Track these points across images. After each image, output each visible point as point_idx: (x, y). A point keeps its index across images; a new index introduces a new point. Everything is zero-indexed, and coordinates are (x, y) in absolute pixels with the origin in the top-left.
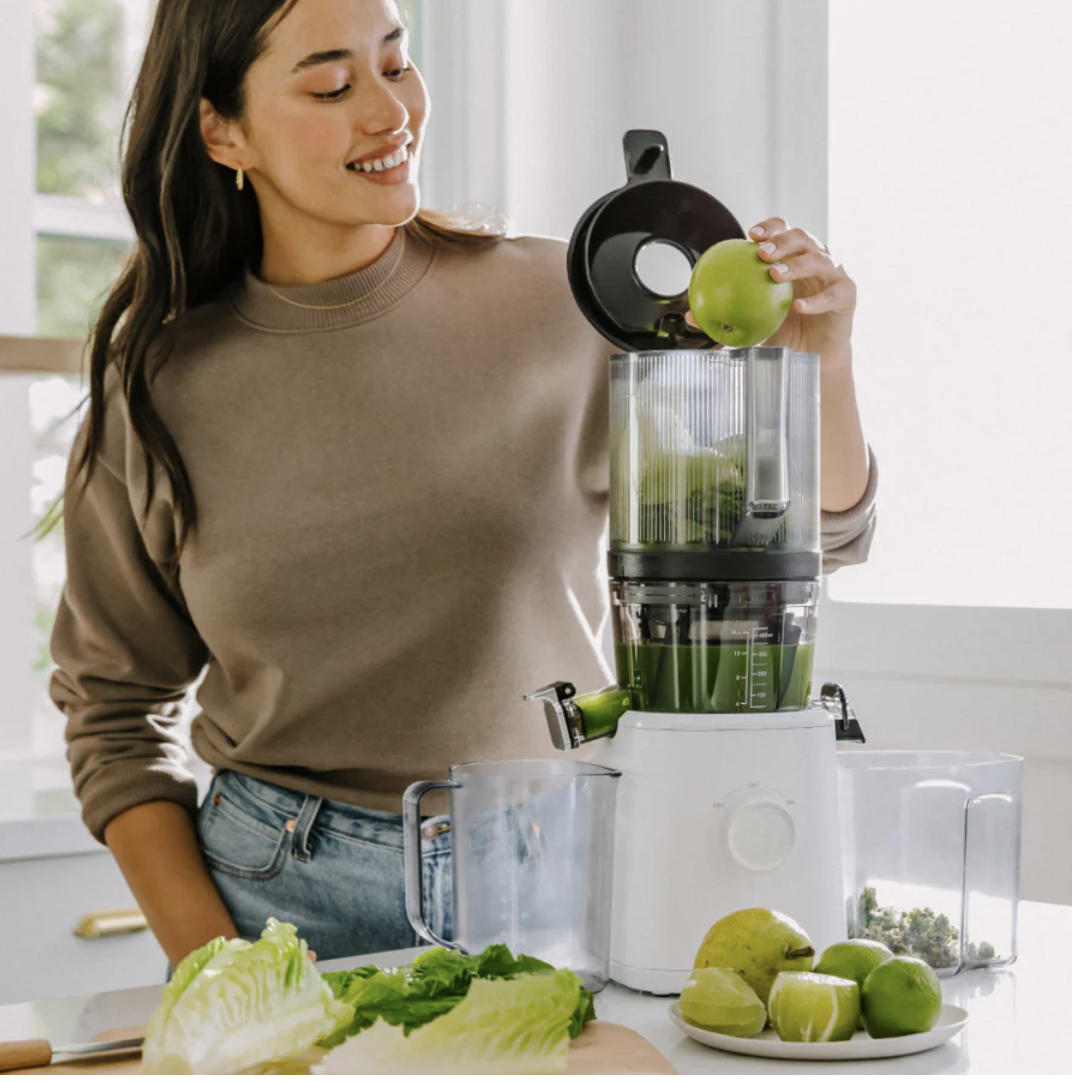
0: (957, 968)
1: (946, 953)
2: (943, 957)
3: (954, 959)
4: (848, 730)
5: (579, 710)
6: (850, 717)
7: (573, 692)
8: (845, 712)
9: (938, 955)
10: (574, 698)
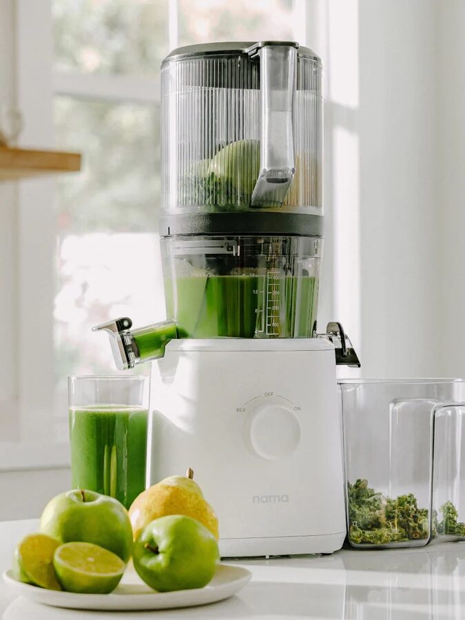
0: (427, 540)
1: (420, 527)
2: (418, 530)
3: (426, 533)
4: (346, 357)
5: (134, 340)
6: (348, 346)
7: (130, 325)
8: (343, 342)
9: (414, 529)
10: (131, 329)
